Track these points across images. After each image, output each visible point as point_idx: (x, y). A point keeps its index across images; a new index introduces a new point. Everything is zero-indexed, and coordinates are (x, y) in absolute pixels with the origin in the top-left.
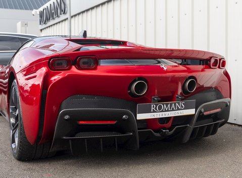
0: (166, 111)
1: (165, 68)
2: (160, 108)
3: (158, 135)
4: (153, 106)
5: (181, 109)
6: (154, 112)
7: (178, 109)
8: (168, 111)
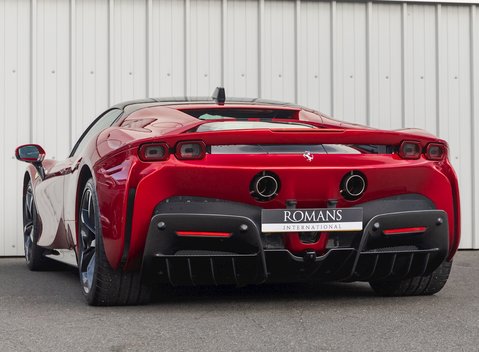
0: (308, 222)
1: (310, 159)
2: (298, 216)
3: (299, 259)
4: (287, 214)
5: (336, 221)
6: (289, 222)
7: (331, 220)
8: (312, 221)
